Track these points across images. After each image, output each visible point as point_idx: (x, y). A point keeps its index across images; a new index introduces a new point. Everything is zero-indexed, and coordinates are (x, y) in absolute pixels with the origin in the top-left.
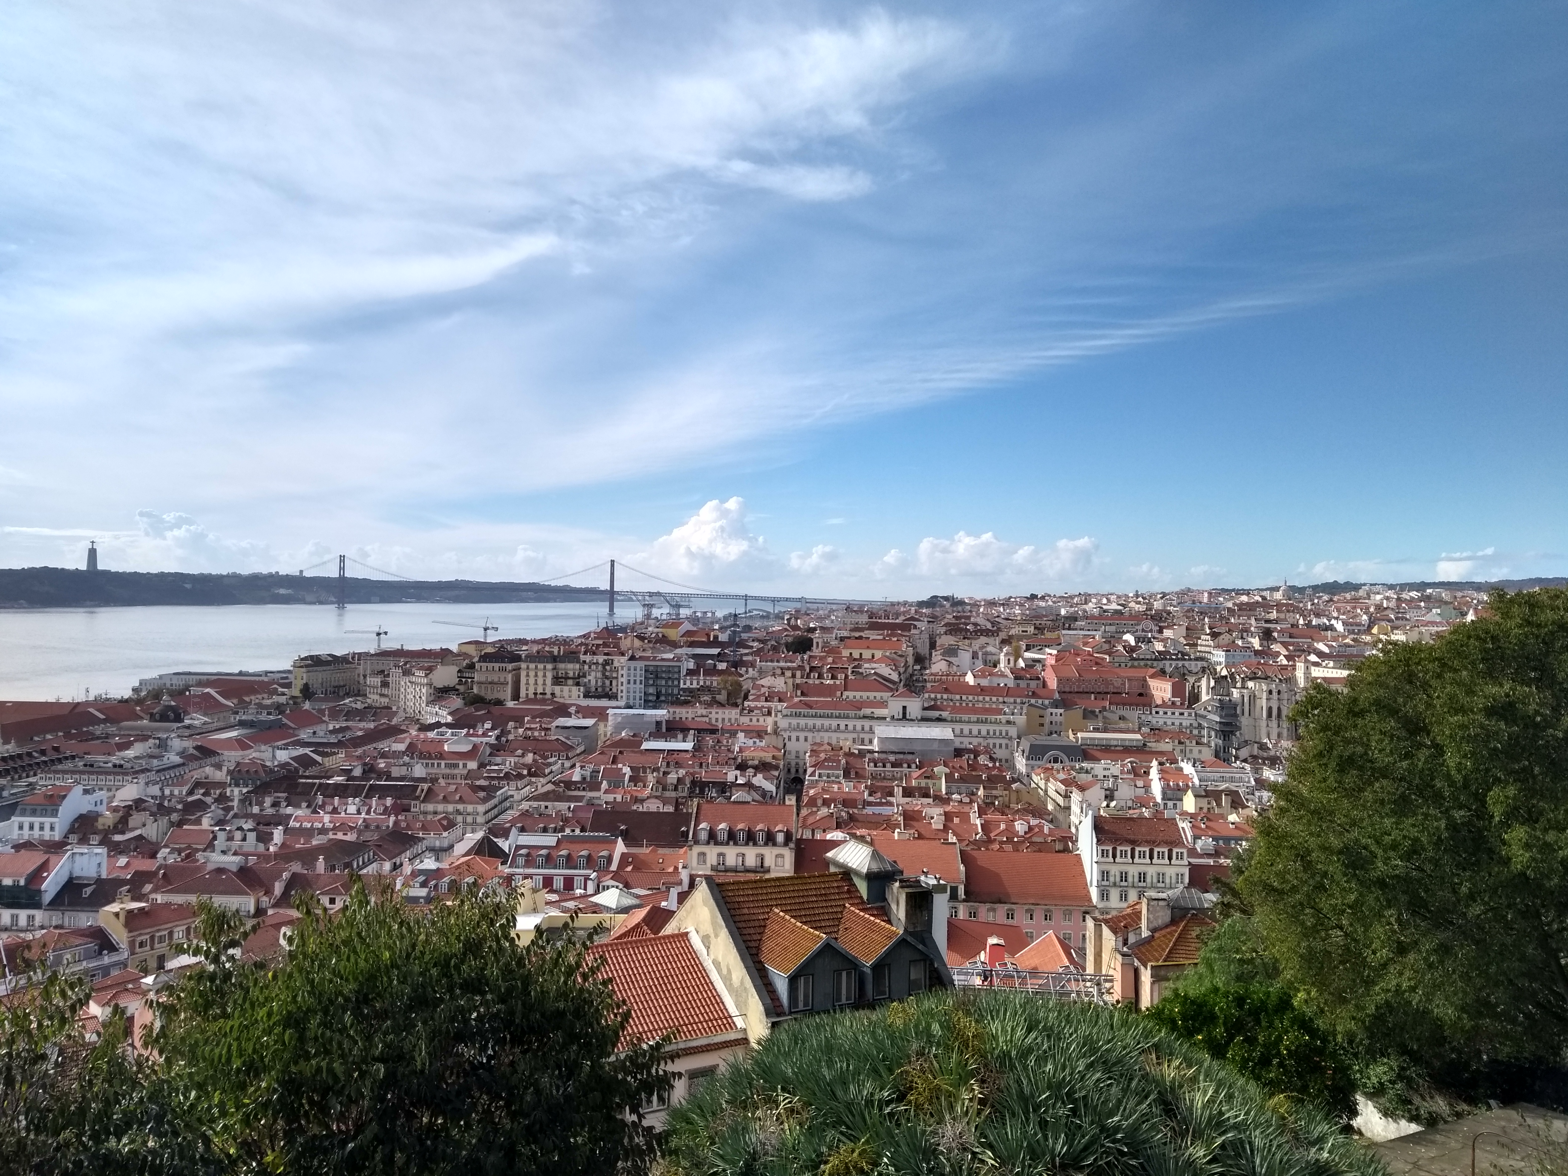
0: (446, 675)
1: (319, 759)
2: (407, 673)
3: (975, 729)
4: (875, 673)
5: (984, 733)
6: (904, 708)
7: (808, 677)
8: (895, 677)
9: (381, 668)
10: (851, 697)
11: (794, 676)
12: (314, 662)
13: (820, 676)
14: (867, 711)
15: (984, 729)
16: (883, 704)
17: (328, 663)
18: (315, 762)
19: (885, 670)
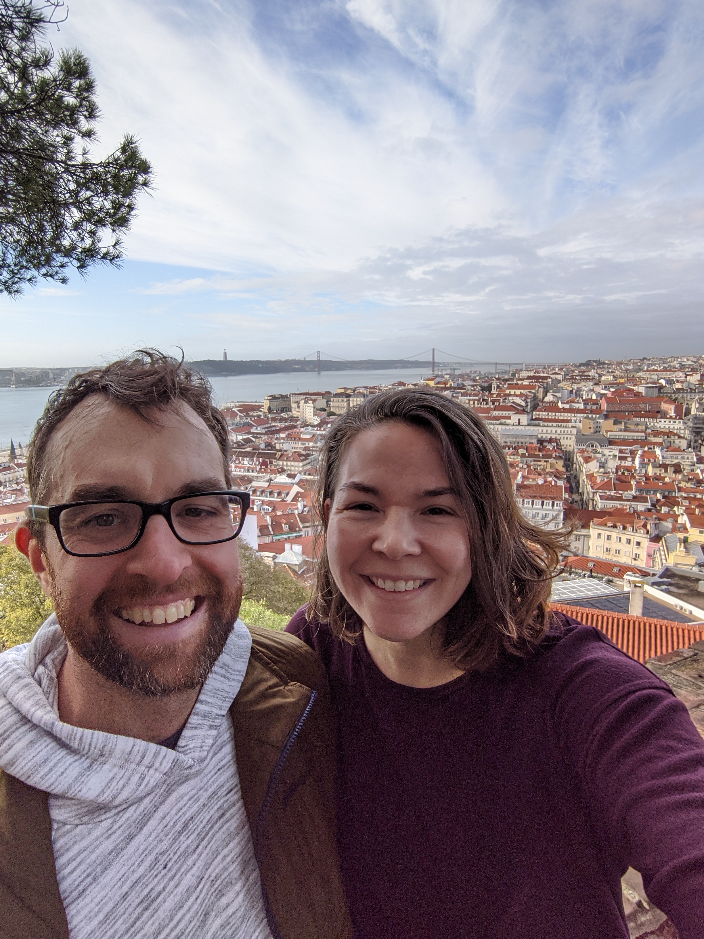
0: (321, 403)
1: (253, 439)
2: (306, 402)
3: (554, 430)
4: (513, 402)
5: (558, 432)
6: (519, 420)
7: (481, 404)
8: (523, 404)
9: (297, 400)
10: (497, 414)
11: (474, 403)
12: (273, 398)
13: (487, 404)
14: (503, 421)
15: (559, 430)
16: (509, 418)
17: (278, 398)
18: (252, 441)
19: (518, 400)
